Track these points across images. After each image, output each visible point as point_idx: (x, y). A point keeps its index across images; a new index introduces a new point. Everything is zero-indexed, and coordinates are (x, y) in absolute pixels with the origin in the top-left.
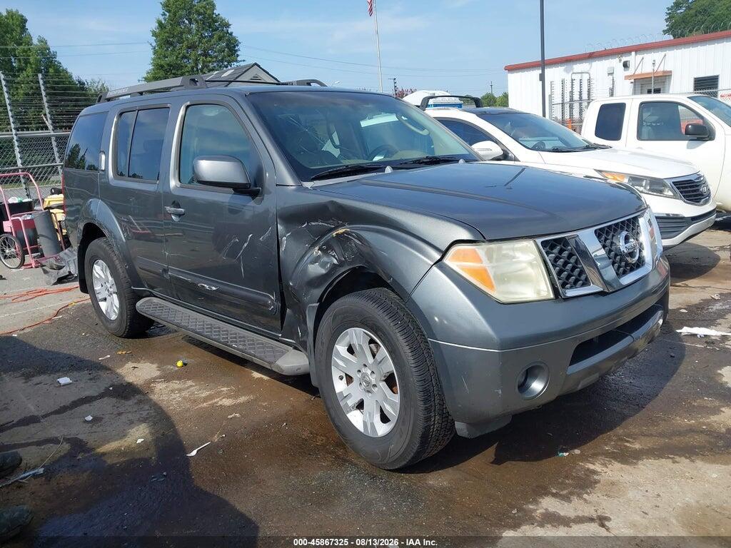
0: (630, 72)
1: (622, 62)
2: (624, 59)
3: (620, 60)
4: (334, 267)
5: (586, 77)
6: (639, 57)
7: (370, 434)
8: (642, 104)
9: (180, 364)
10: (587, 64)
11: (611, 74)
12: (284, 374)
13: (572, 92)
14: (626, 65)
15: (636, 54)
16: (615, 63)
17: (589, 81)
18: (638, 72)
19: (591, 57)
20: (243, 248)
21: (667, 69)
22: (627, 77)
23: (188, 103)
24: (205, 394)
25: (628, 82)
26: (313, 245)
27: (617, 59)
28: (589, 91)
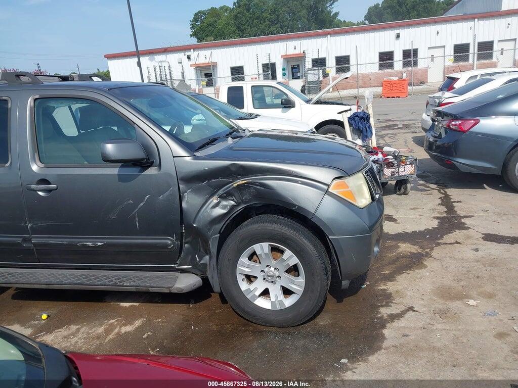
0: (193, 62)
1: (186, 56)
2: (187, 53)
3: (185, 54)
4: (233, 207)
5: (166, 65)
6: (196, 53)
7: (278, 308)
8: (252, 87)
9: (44, 317)
10: (164, 56)
11: (181, 63)
12: (184, 292)
13: (161, 75)
14: (189, 58)
15: (194, 51)
16: (182, 56)
17: (169, 67)
18: (197, 63)
19: (165, 51)
20: (139, 206)
21: (214, 61)
22: (191, 66)
23: (37, 97)
24: (101, 330)
25: (193, 68)
26: (212, 195)
27: (183, 54)
28: (170, 73)
